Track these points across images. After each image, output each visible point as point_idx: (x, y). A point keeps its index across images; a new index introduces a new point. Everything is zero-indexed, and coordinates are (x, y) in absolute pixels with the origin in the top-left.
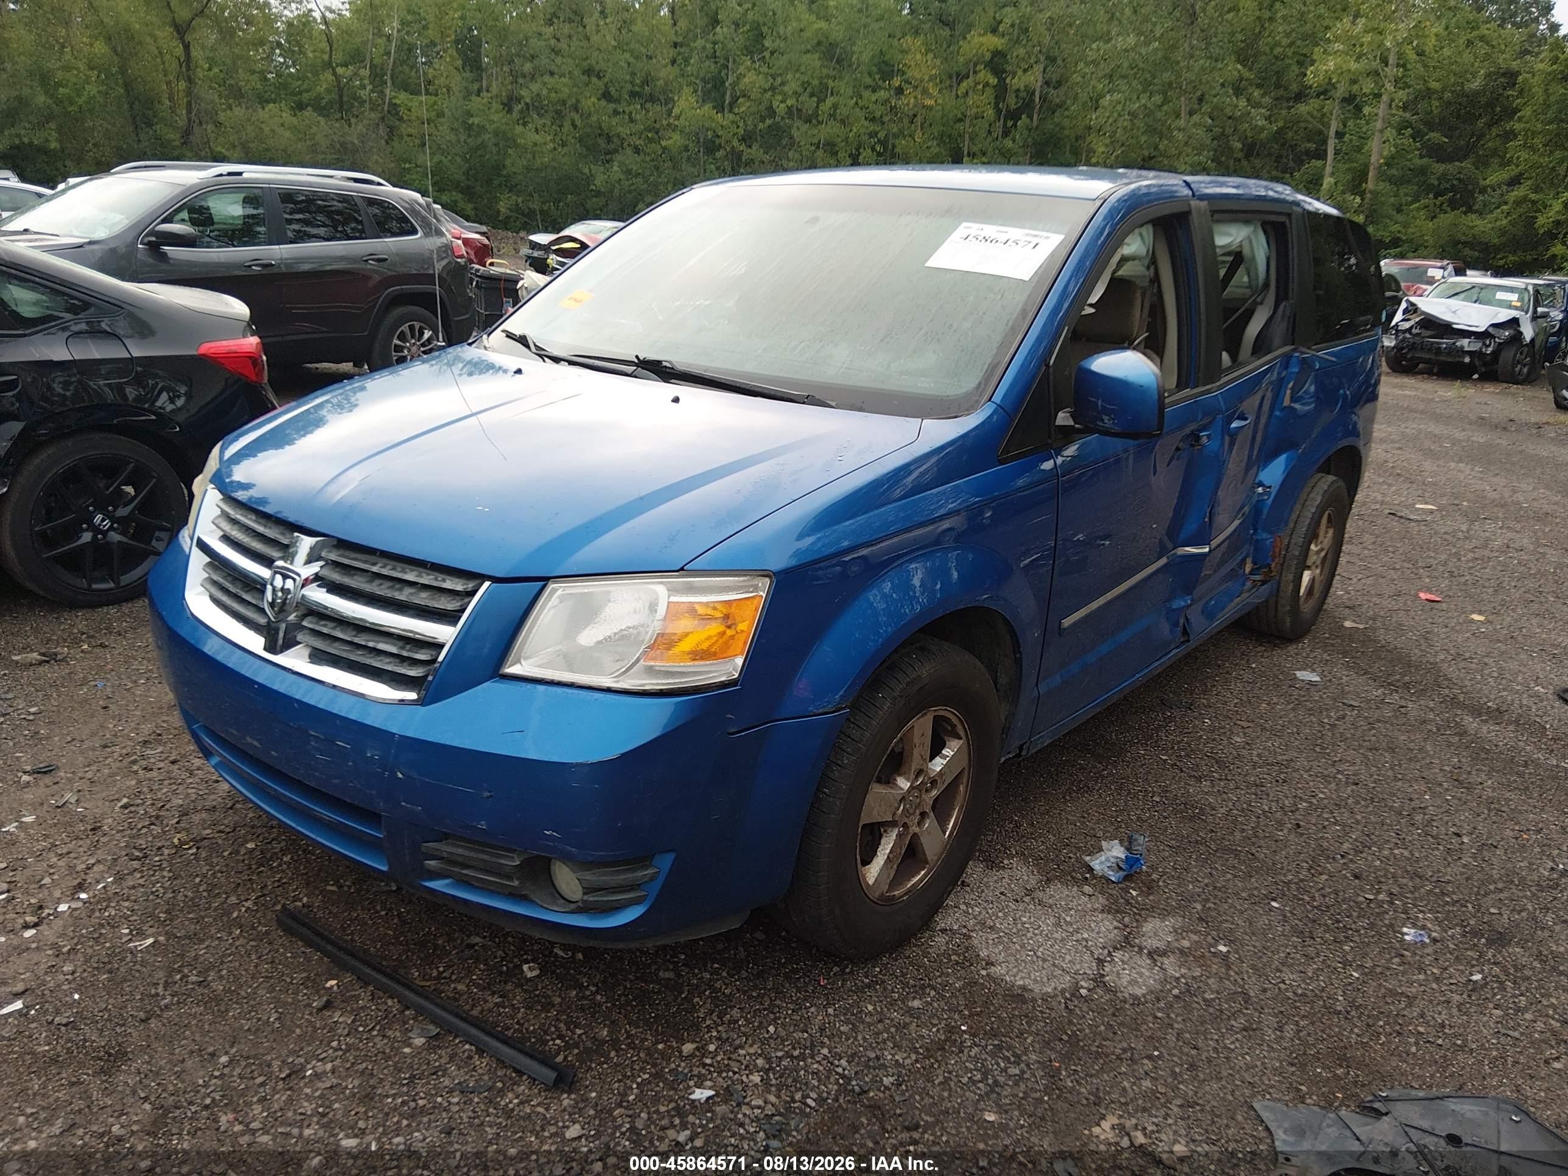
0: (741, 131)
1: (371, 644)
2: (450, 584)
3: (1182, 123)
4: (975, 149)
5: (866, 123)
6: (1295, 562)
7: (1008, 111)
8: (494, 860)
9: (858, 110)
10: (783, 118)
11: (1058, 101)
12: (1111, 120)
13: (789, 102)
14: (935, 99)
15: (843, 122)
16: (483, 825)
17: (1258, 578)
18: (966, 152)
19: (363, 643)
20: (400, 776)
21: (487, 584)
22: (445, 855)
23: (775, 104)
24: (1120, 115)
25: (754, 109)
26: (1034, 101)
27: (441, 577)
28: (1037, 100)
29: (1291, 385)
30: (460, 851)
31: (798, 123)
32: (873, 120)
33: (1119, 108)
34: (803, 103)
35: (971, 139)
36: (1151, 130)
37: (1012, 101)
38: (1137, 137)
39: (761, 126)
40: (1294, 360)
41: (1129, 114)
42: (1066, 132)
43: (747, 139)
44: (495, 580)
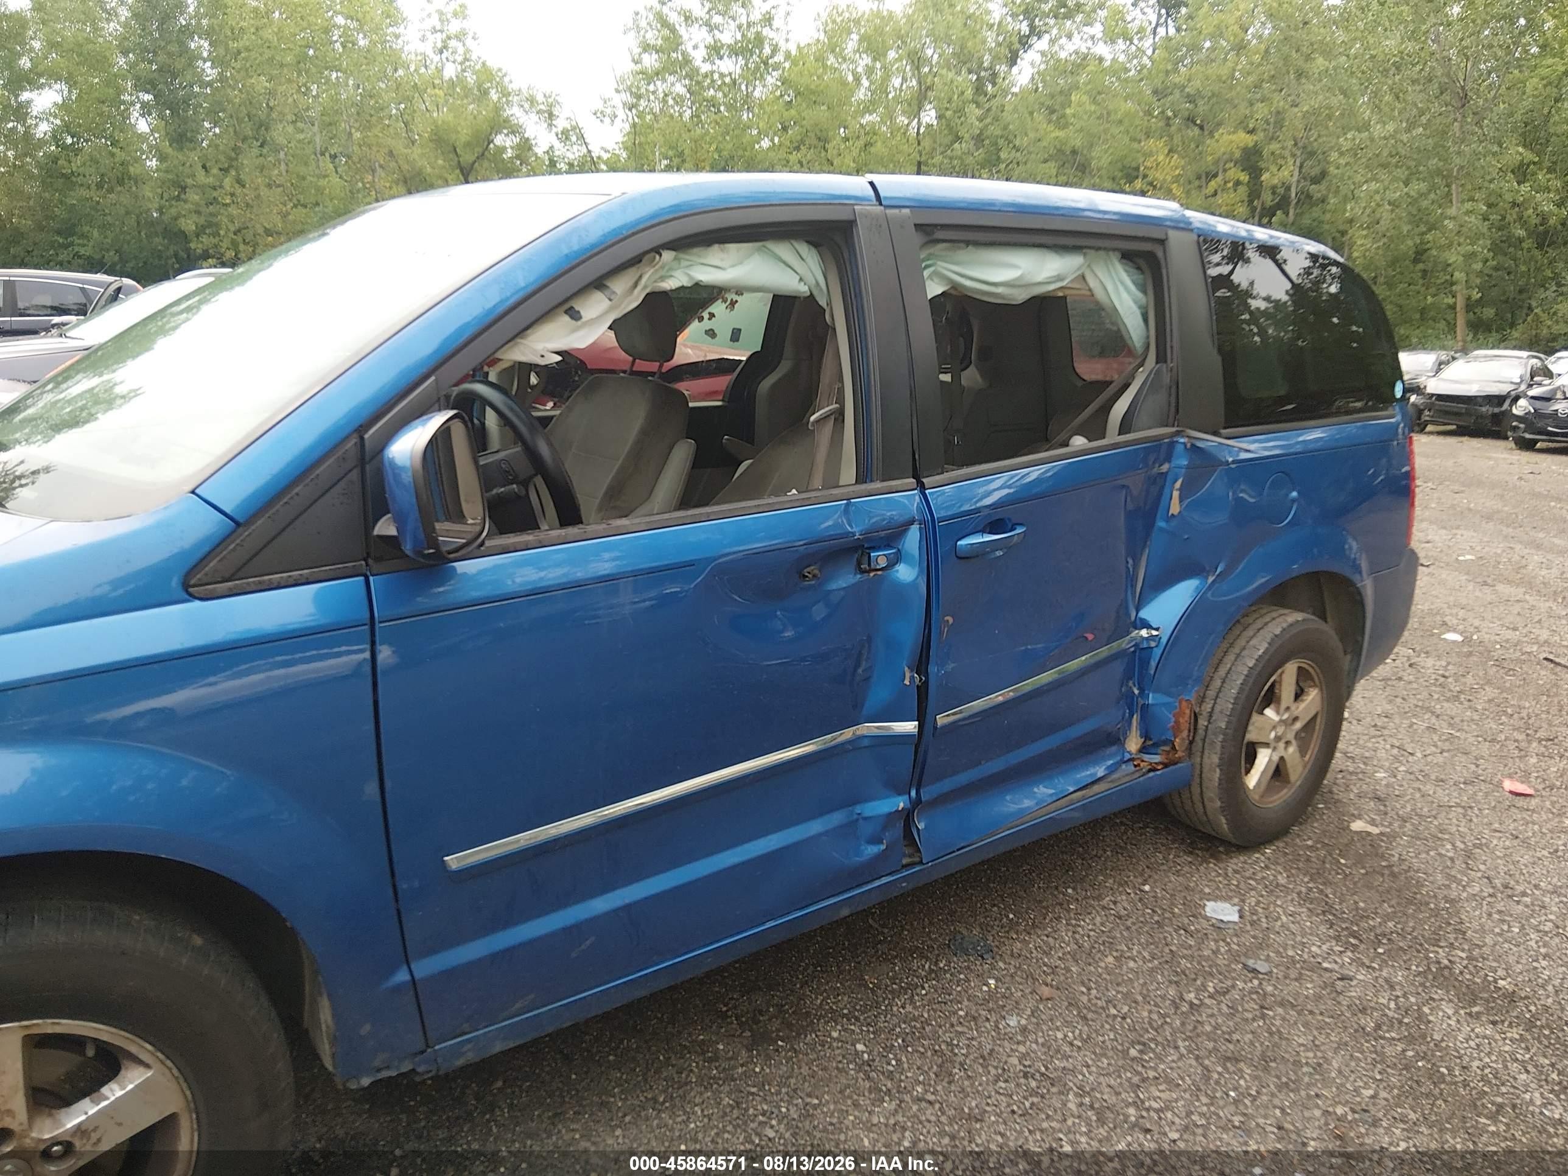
6: (1221, 738)
7: (1263, 208)
11: (1319, 195)
12: (1368, 211)
17: (1157, 759)
24: (1378, 205)
26: (1290, 197)
28: (1293, 195)
29: (1178, 485)
33: (1377, 197)
37: (1267, 198)
38: (1399, 228)
40: (1179, 448)
41: (1390, 203)
42: (1326, 227)
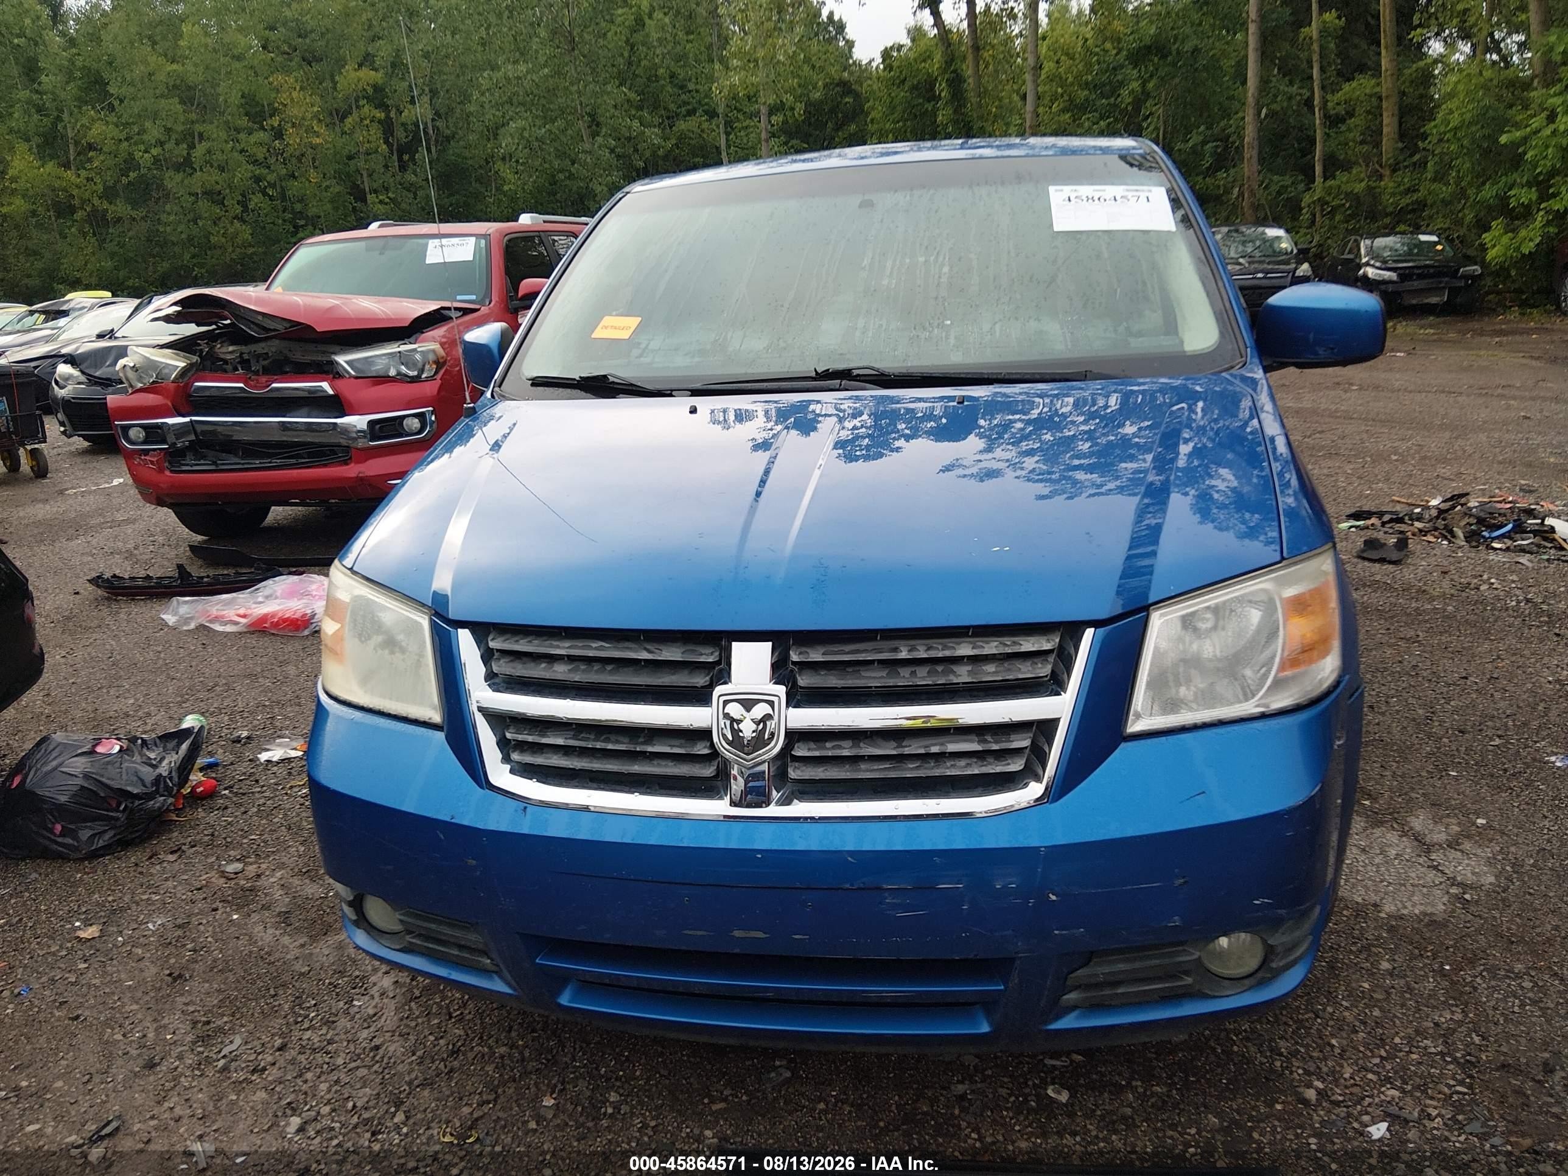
0: (100, 188)
1: (935, 749)
2: (1028, 645)
3: (587, 146)
4: (375, 186)
5: (251, 167)
7: (400, 145)
8: (1167, 961)
9: (236, 154)
10: (149, 169)
12: (520, 147)
13: (155, 151)
14: (323, 137)
15: (222, 169)
16: (1177, 921)
18: (367, 189)
19: (922, 751)
20: (1054, 898)
21: (1089, 633)
22: (1101, 978)
23: (138, 155)
25: (110, 162)
27: (1008, 640)
28: (431, 132)
30: (1121, 966)
31: (170, 173)
32: (255, 162)
33: (526, 134)
34: (170, 151)
35: (370, 175)
36: (561, 155)
37: (401, 135)
39: (124, 180)
41: (537, 140)
43: (109, 194)
44: (1096, 624)
